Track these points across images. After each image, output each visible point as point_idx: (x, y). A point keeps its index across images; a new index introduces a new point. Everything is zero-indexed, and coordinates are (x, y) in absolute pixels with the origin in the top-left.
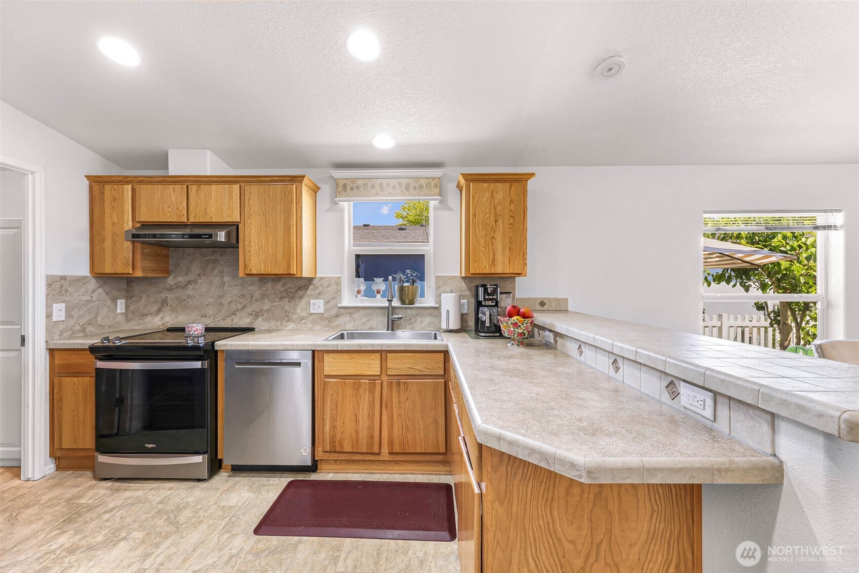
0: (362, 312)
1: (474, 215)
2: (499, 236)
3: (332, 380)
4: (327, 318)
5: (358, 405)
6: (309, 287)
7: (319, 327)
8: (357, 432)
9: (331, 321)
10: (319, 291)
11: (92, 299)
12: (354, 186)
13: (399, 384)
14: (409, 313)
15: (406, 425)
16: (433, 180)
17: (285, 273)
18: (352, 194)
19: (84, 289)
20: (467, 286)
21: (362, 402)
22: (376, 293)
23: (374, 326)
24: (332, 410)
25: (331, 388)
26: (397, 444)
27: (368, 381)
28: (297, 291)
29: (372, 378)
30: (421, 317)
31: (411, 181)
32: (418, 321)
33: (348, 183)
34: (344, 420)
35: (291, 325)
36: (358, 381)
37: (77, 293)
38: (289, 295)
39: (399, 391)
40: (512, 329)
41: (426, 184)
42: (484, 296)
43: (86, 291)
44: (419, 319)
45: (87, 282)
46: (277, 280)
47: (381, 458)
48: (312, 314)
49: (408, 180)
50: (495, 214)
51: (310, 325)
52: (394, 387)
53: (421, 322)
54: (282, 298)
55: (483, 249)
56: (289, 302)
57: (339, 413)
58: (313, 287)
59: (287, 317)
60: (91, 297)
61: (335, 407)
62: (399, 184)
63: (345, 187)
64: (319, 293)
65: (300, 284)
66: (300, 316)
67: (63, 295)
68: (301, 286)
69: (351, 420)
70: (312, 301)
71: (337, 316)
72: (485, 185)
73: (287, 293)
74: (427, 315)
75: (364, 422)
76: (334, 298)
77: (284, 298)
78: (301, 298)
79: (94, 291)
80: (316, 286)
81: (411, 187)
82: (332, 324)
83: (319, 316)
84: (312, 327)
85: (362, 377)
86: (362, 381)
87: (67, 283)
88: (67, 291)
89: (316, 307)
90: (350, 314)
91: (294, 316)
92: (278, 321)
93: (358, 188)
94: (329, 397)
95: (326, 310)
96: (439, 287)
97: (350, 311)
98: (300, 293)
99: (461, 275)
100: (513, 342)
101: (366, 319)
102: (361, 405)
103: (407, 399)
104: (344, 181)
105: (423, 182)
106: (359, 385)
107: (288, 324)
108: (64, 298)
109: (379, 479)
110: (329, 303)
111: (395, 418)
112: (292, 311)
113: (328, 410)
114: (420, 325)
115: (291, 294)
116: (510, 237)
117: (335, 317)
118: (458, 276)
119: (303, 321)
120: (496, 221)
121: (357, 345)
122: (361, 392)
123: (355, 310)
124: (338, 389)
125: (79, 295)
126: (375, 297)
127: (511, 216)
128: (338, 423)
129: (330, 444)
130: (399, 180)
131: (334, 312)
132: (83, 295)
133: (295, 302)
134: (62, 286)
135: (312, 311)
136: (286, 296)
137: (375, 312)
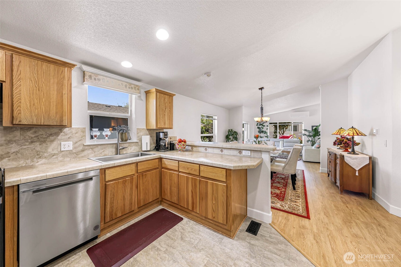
0: (99, 147)
1: (159, 106)
2: (166, 114)
3: (111, 182)
4: (75, 153)
5: (125, 191)
6: (60, 134)
7: (68, 159)
8: (124, 205)
9: (78, 154)
10: (68, 136)
12: (96, 78)
13: (143, 176)
14: (125, 145)
15: (146, 192)
16: (137, 86)
17: (58, 125)
18: (95, 82)
20: (149, 133)
21: (127, 189)
22: (105, 136)
23: (107, 154)
24: (111, 199)
25: (111, 187)
26: (142, 202)
27: (130, 178)
28: (48, 137)
29: (131, 176)
30: (131, 147)
31: (127, 84)
32: (129, 149)
33: (92, 75)
34: (118, 201)
35: (43, 161)
36: (125, 179)
38: (40, 140)
39: (143, 179)
40: (182, 146)
41: (134, 87)
42: (164, 136)
44: (130, 148)
46: (27, 129)
47: (135, 212)
48: (63, 151)
49: (126, 83)
50: (165, 106)
51: (60, 159)
52: (141, 177)
53: (131, 149)
54: (32, 142)
55: (162, 119)
56: (40, 145)
57: (115, 199)
58: (64, 134)
59: (39, 155)
61: (113, 196)
62: (122, 84)
63: (90, 77)
64: (69, 138)
65: (52, 132)
66: (52, 154)
68: (52, 133)
69: (121, 200)
70: (63, 143)
71: (83, 151)
72: (162, 95)
73: (38, 139)
74: (133, 146)
75: (127, 197)
76: (80, 140)
77: (35, 142)
78: (52, 141)
80: (66, 133)
81: (128, 87)
82: (79, 156)
83: (68, 152)
84: (62, 160)
85: (126, 177)
86: (127, 179)
89: (66, 146)
90: (92, 149)
91: (45, 154)
92: (28, 159)
93: (99, 80)
94: (109, 192)
95: (75, 148)
96: (138, 133)
97: (92, 147)
98: (52, 138)
99: (146, 127)
100: (181, 151)
101: (102, 151)
102: (126, 190)
103: (146, 181)
104: (90, 74)
105: (133, 86)
106: (126, 181)
107: (39, 160)
109: (134, 222)
110: (77, 144)
111: (141, 191)
112: (43, 151)
113: (109, 199)
114: (130, 151)
115: (42, 139)
116: (169, 115)
117: (81, 151)
118: (145, 129)
119: (54, 157)
120: (165, 109)
121: (125, 162)
122: (127, 184)
123: (95, 146)
124: (115, 187)
126: (105, 138)
127: (170, 108)
128: (114, 204)
129: (109, 217)
130: (122, 82)
131: (81, 148)
133: (47, 144)
135: (62, 149)
136: (37, 141)
137: (107, 146)
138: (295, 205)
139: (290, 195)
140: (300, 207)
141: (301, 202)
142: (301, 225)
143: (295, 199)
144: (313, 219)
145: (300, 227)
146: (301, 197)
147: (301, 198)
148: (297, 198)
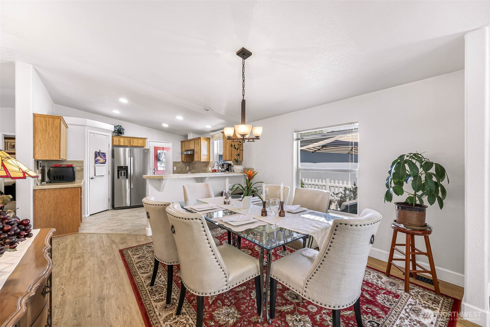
45: (181, 163)
60: (181, 166)
134: (176, 164)
138: (138, 254)
139: (152, 263)
140: (132, 255)
141: (133, 260)
142: (126, 243)
143: (142, 261)
144: (116, 252)
145: (126, 242)
146: (137, 270)
147: (136, 268)
148: (141, 264)
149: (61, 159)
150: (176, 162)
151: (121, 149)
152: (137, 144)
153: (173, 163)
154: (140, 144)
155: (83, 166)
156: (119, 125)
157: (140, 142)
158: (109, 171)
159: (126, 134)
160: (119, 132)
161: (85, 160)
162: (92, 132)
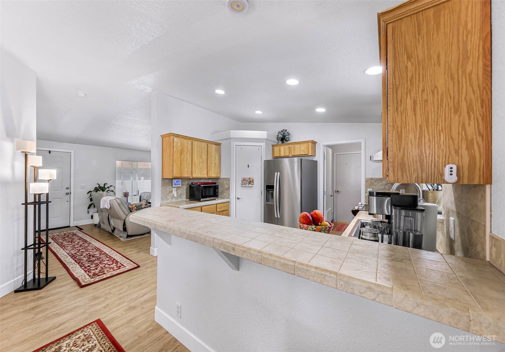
11: (385, 188)
19: (381, 184)
37: (378, 185)
43: (382, 184)
45: (383, 180)
60: (385, 187)
67: (372, 185)
79: (386, 185)
87: (373, 181)
88: (373, 184)
108: (373, 187)
125: (379, 186)
132: (381, 186)
134: (371, 182)
149: (174, 177)
150: (372, 179)
151: (286, 160)
152: (299, 152)
153: (366, 182)
154: (303, 151)
155: (229, 184)
156: (284, 130)
157: (303, 148)
158: (262, 191)
159: (294, 138)
160: (283, 138)
161: (231, 176)
162: (239, 145)
